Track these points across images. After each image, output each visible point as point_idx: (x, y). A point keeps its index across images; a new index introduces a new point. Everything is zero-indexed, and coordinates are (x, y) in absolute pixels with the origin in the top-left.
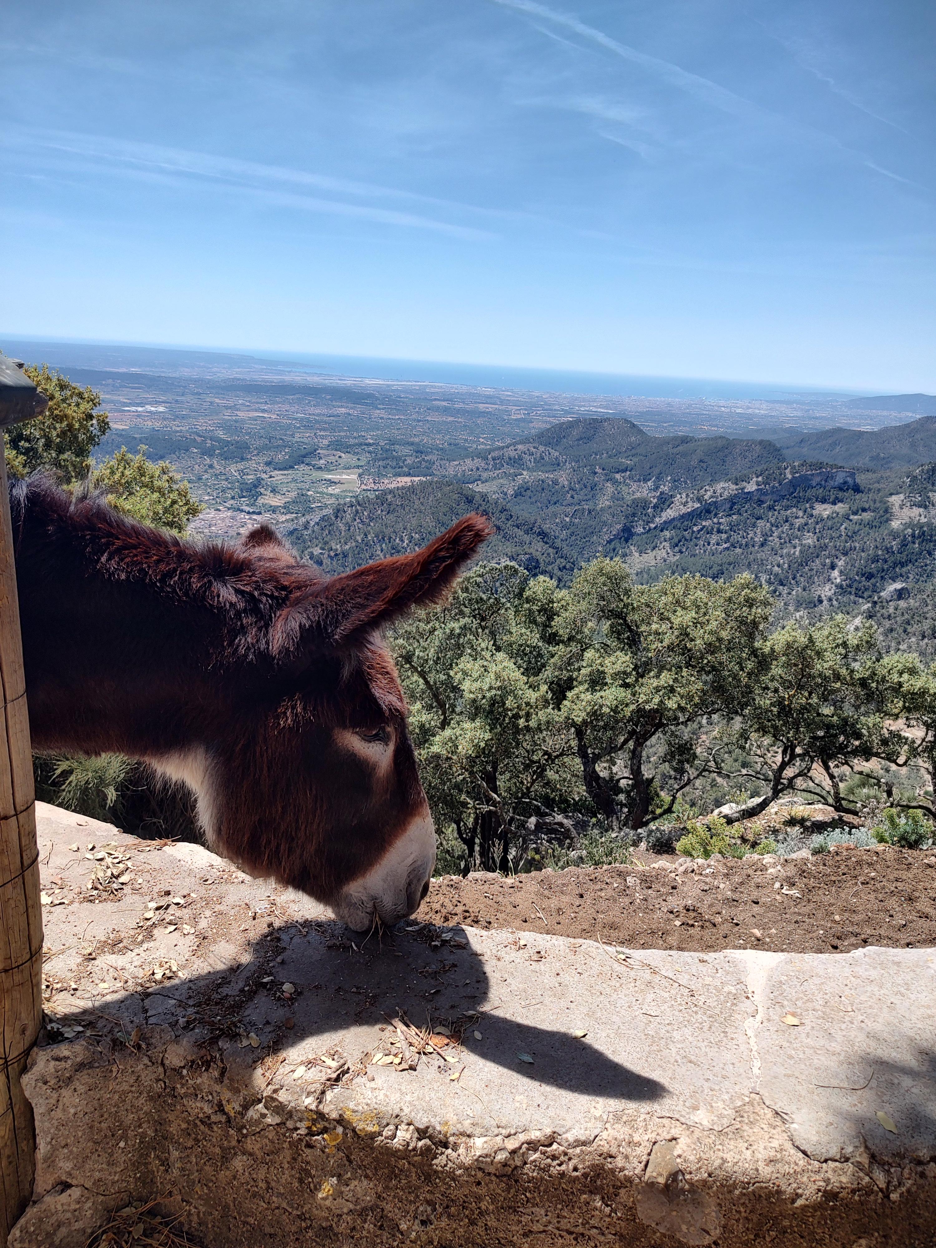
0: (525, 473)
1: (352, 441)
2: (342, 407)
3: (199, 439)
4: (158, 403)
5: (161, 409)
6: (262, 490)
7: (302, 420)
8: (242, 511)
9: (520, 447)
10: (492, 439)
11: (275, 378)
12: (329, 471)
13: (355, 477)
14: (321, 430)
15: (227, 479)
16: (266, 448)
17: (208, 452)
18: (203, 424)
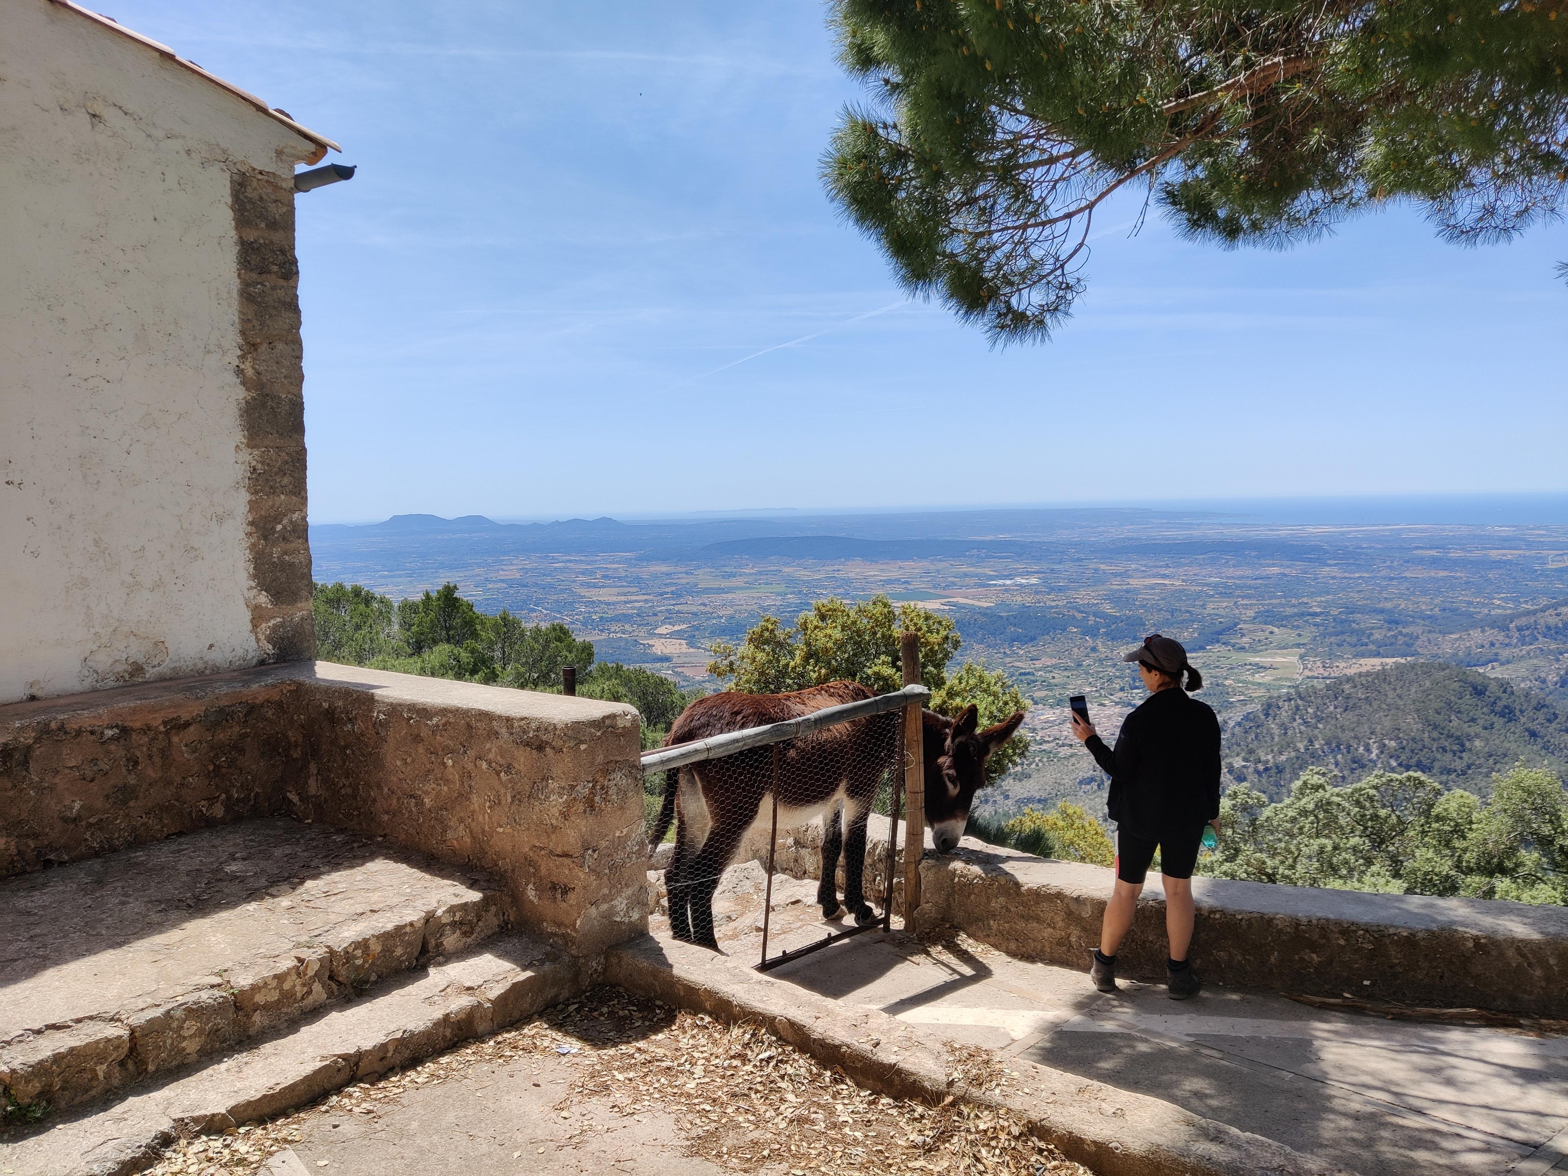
1: (1289, 611)
2: (1274, 565)
3: (1079, 616)
4: (1029, 574)
5: (1034, 580)
7: (1216, 585)
11: (1181, 534)
12: (1256, 651)
13: (1295, 659)
14: (1243, 597)
15: (1114, 665)
17: (1092, 632)
18: (1084, 596)
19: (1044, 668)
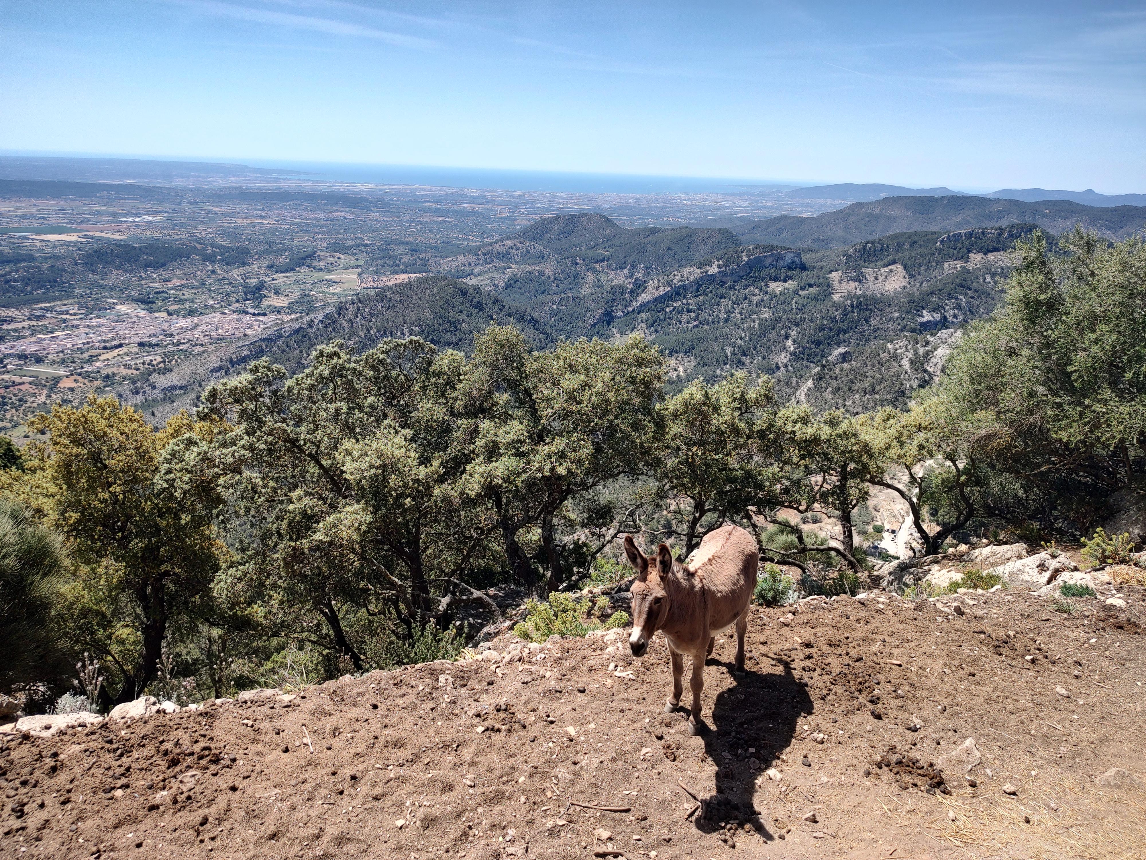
0: (513, 266)
1: (350, 243)
2: (337, 211)
3: (199, 247)
4: (154, 212)
5: (159, 218)
6: (266, 293)
7: (299, 225)
8: (247, 313)
9: (507, 242)
10: (481, 236)
11: (272, 186)
12: (330, 271)
13: (355, 276)
14: (319, 233)
15: (230, 284)
16: (267, 252)
17: (211, 258)
18: (203, 232)
19: (175, 288)
